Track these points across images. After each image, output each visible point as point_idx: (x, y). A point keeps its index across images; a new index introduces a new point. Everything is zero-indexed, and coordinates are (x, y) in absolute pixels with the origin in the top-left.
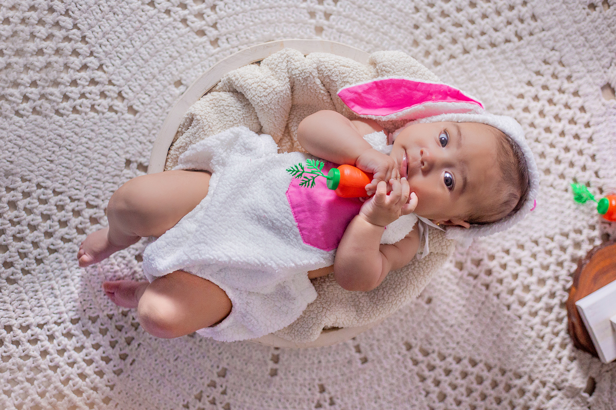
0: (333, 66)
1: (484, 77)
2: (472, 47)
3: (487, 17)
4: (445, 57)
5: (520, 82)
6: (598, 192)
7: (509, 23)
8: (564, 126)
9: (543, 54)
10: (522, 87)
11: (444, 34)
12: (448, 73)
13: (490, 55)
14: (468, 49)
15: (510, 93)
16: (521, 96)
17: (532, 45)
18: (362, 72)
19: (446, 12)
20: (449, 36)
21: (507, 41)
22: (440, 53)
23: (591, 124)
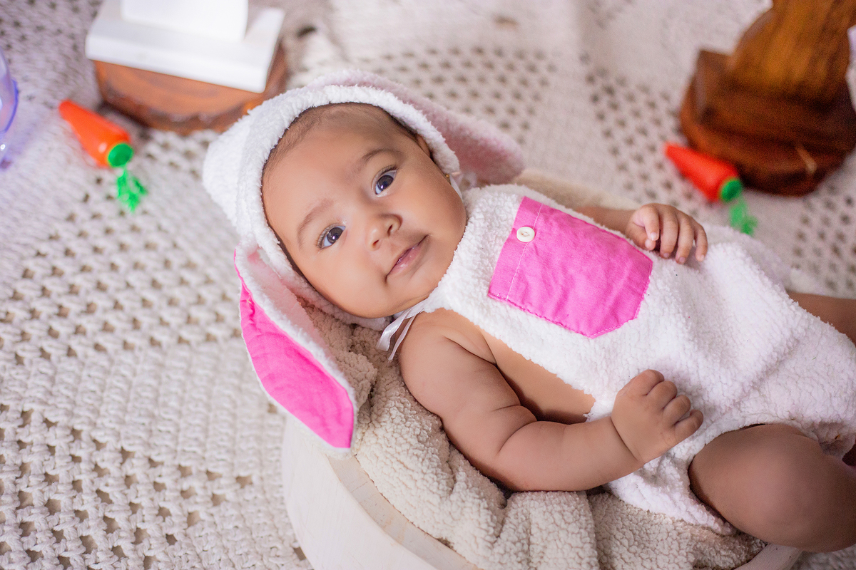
0: (427, 477)
1: (130, 405)
2: (110, 451)
3: (46, 474)
4: (164, 470)
5: (83, 364)
6: (104, 184)
7: (21, 444)
8: (74, 274)
9: (13, 372)
10: (86, 356)
11: (135, 501)
12: (179, 448)
13: (94, 425)
14: (119, 455)
15: (111, 361)
16: (97, 347)
17: (17, 393)
18: (381, 441)
19: (104, 526)
20: (131, 492)
21: (48, 424)
22: (167, 481)
23: (33, 253)
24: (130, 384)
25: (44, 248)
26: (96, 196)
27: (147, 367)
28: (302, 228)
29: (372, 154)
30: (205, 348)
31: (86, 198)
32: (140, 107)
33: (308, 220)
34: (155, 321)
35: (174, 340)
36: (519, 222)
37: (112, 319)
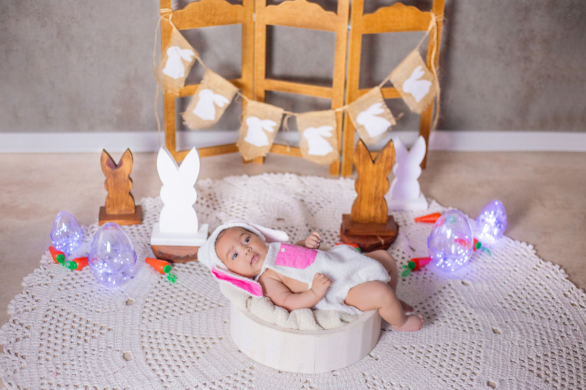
1: (185, 326)
2: (182, 337)
3: (165, 344)
4: (198, 339)
6: (164, 278)
7: (156, 339)
8: (160, 300)
9: (150, 324)
10: (170, 318)
11: (192, 346)
12: (201, 334)
13: (176, 332)
14: (185, 337)
15: (177, 318)
16: (172, 315)
17: (152, 328)
19: (184, 352)
20: (190, 344)
21: (163, 333)
22: (199, 341)
23: (147, 297)
24: (184, 322)
25: (150, 295)
26: (161, 281)
27: (187, 318)
28: (227, 255)
29: (242, 234)
30: (203, 312)
31: (159, 282)
32: (170, 256)
33: (229, 252)
34: (187, 308)
35: (194, 311)
36: (281, 248)
37: (174, 308)
